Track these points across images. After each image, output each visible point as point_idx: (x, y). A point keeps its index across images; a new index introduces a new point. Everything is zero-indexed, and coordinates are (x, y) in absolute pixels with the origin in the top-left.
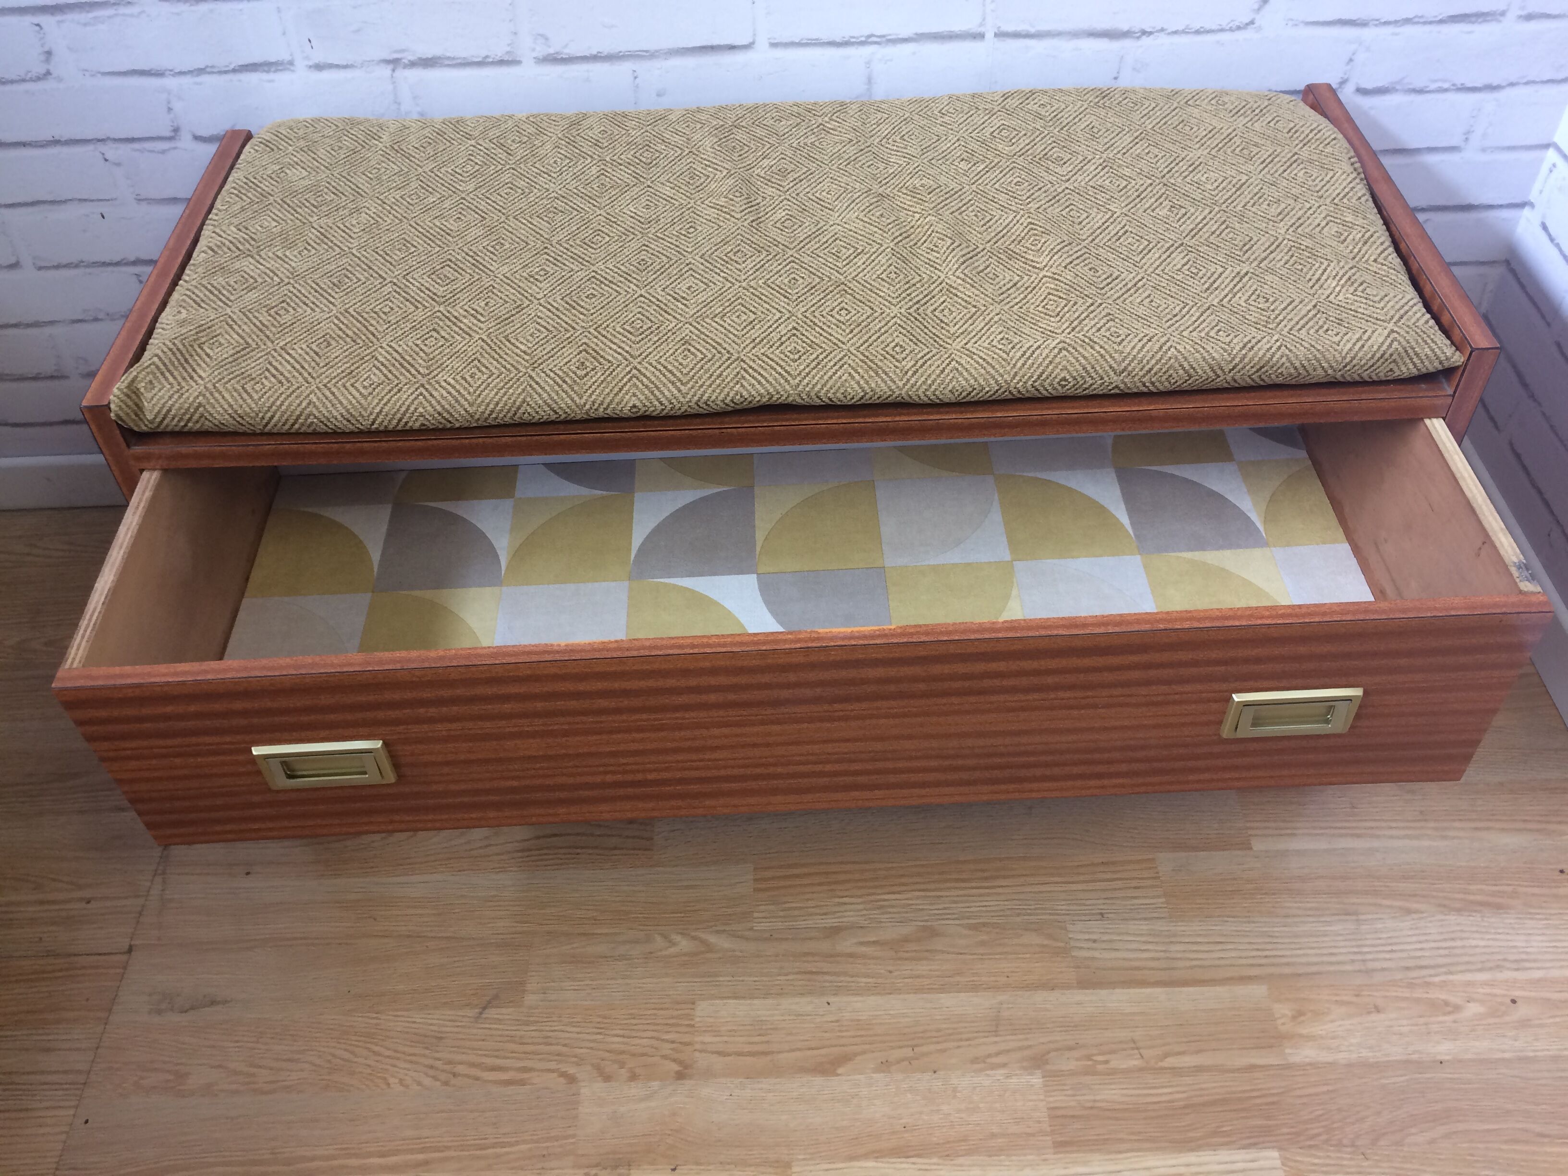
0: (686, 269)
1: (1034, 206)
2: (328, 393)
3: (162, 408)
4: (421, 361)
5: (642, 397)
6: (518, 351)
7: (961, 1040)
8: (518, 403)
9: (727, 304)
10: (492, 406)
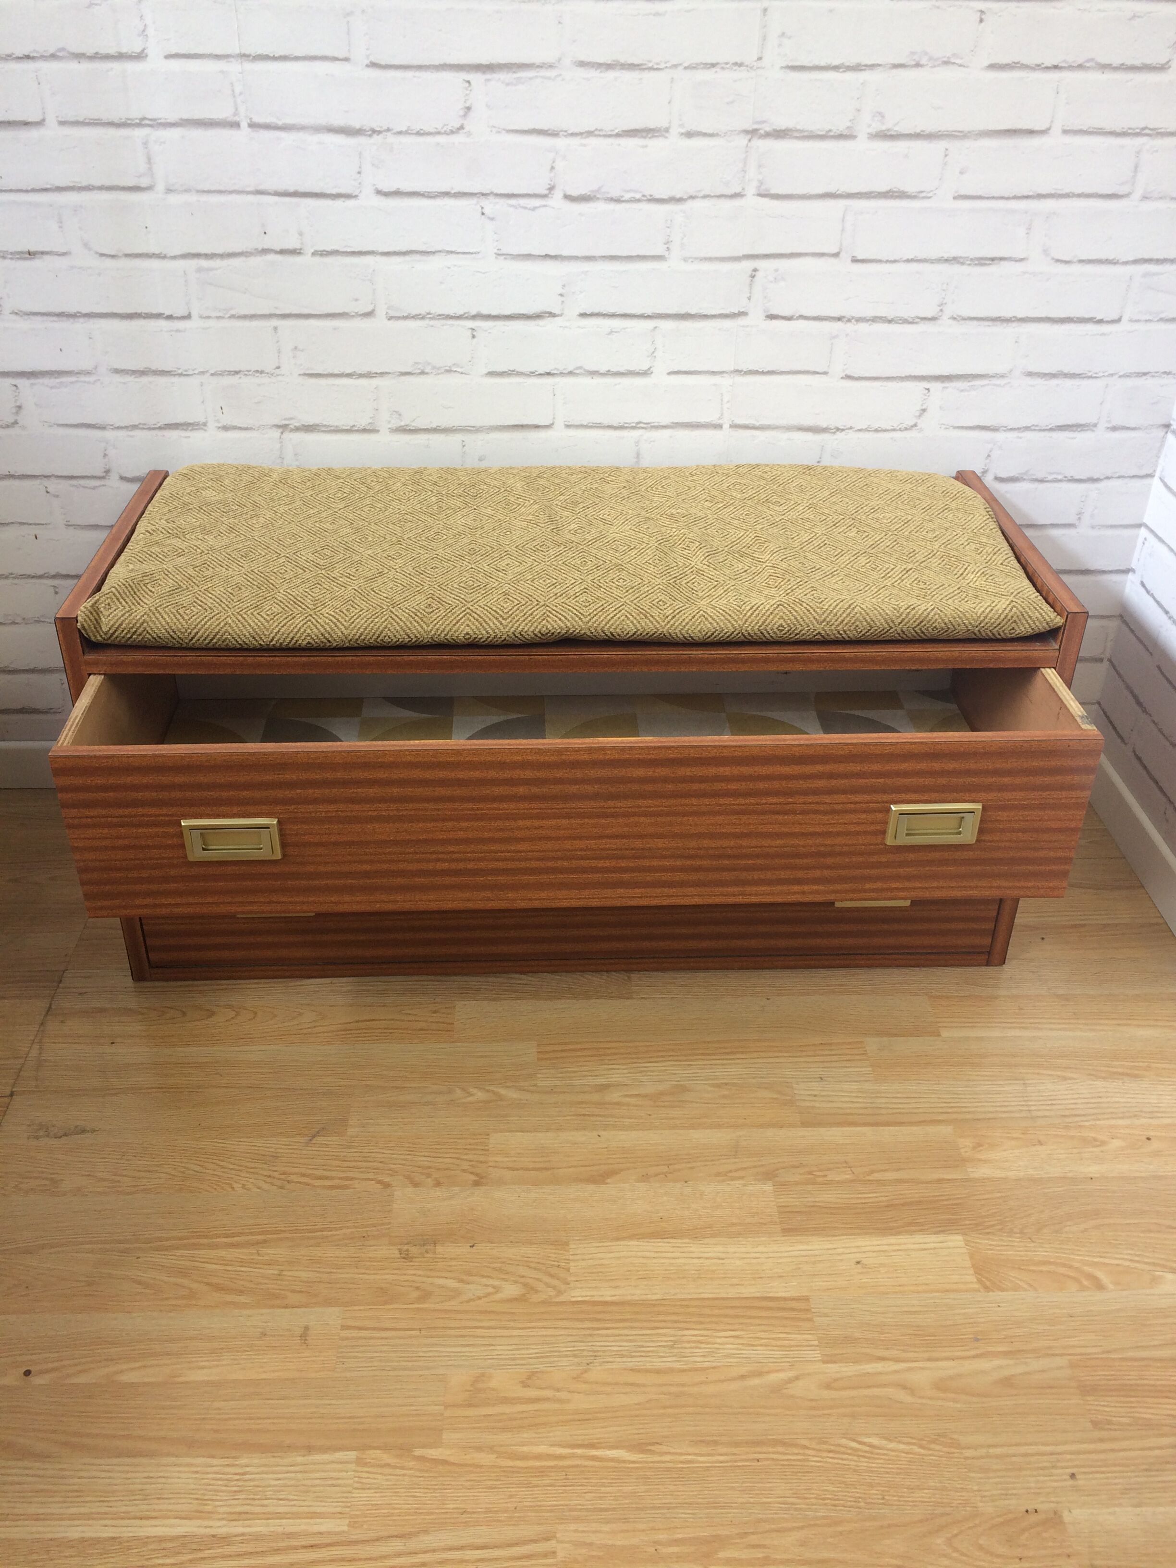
0: (505, 554)
1: (759, 527)
2: (240, 618)
3: (115, 622)
4: (309, 601)
6: (381, 597)
7: (706, 1161)
8: (381, 628)
9: (536, 574)
10: (362, 630)
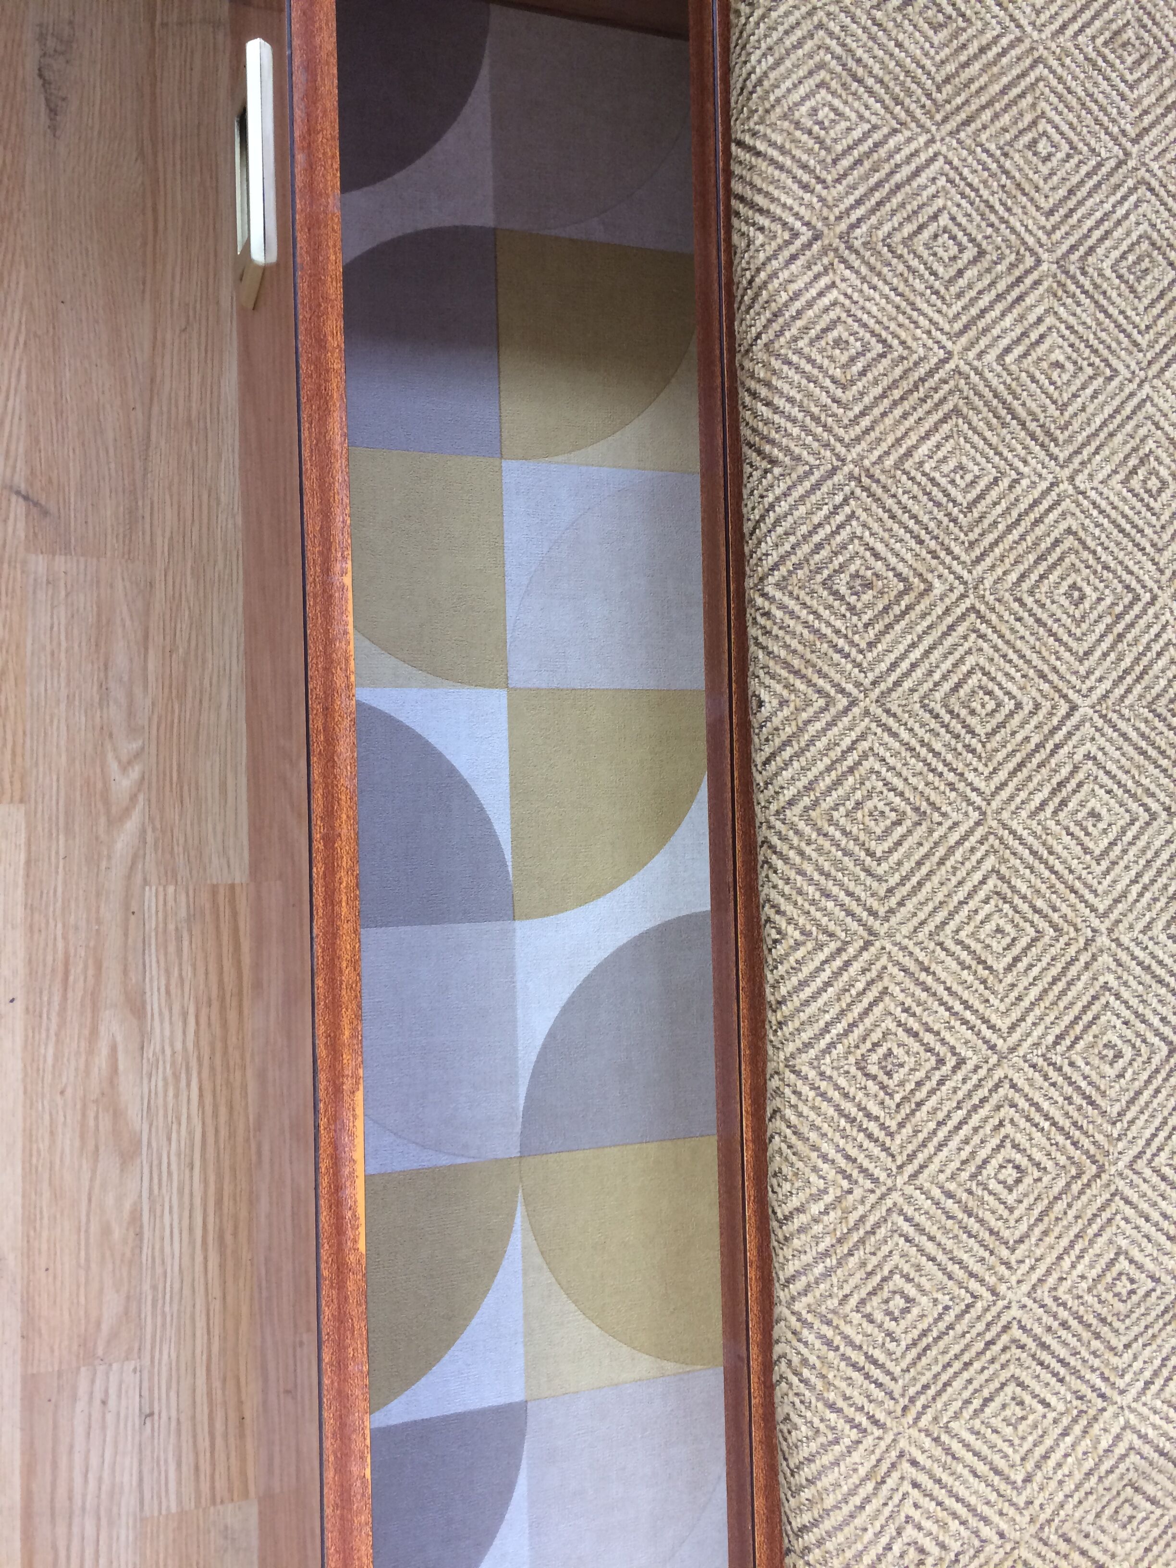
0: (1155, 806)
4: (887, 228)
5: (776, 721)
6: (913, 438)
8: (767, 448)
9: (1040, 903)
10: (763, 392)
